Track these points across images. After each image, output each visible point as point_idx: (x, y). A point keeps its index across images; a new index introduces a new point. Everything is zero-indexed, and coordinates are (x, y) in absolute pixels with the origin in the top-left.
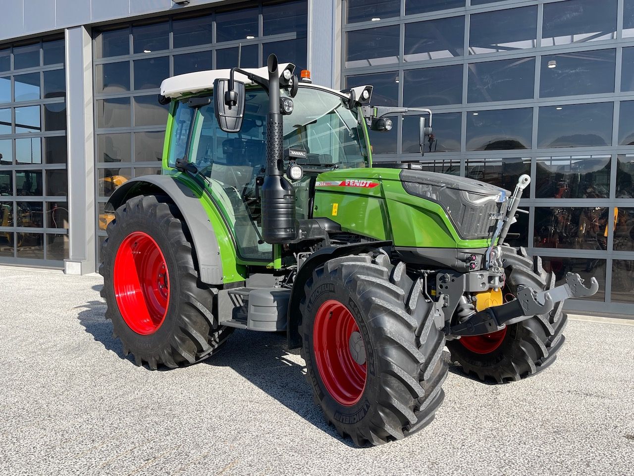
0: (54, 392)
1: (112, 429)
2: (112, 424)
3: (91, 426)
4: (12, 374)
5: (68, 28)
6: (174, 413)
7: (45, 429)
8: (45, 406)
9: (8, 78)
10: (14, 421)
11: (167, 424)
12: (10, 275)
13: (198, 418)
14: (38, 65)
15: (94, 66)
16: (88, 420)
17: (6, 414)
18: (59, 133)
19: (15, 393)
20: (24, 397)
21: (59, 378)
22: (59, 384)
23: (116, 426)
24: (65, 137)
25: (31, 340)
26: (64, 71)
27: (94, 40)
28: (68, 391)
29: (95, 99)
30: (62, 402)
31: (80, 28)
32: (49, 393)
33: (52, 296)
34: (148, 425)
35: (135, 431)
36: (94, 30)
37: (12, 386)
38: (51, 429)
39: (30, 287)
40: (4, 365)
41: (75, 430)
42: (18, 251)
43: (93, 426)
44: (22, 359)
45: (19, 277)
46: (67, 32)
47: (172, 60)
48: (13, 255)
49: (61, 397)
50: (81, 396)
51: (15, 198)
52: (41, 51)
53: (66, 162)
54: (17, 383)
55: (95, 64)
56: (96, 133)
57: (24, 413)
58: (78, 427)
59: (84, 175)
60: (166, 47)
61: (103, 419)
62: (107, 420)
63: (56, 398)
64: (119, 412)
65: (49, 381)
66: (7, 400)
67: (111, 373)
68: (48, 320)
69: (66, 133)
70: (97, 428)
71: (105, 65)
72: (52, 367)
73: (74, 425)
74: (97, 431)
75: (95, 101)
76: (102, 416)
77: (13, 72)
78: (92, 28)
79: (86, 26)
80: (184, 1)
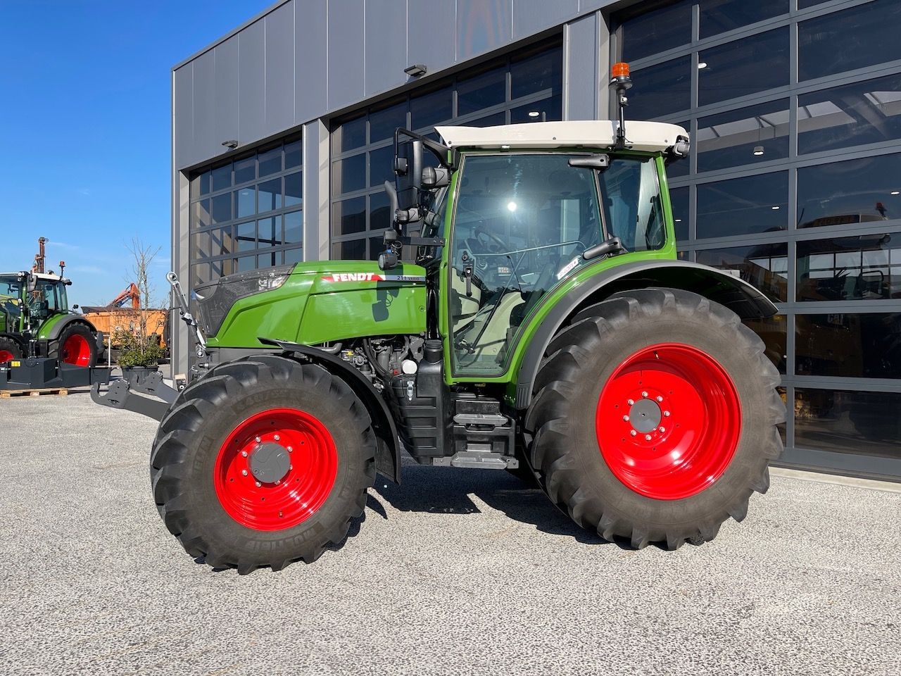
5: (305, 124)
9: (253, 187)
14: (280, 169)
15: (331, 163)
26: (301, 173)
27: (332, 134)
31: (316, 122)
36: (333, 122)
46: (305, 129)
52: (283, 154)
55: (332, 161)
56: (332, 242)
71: (345, 161)
75: (331, 204)
77: (257, 180)
78: (330, 120)
79: (323, 119)
80: (419, 70)
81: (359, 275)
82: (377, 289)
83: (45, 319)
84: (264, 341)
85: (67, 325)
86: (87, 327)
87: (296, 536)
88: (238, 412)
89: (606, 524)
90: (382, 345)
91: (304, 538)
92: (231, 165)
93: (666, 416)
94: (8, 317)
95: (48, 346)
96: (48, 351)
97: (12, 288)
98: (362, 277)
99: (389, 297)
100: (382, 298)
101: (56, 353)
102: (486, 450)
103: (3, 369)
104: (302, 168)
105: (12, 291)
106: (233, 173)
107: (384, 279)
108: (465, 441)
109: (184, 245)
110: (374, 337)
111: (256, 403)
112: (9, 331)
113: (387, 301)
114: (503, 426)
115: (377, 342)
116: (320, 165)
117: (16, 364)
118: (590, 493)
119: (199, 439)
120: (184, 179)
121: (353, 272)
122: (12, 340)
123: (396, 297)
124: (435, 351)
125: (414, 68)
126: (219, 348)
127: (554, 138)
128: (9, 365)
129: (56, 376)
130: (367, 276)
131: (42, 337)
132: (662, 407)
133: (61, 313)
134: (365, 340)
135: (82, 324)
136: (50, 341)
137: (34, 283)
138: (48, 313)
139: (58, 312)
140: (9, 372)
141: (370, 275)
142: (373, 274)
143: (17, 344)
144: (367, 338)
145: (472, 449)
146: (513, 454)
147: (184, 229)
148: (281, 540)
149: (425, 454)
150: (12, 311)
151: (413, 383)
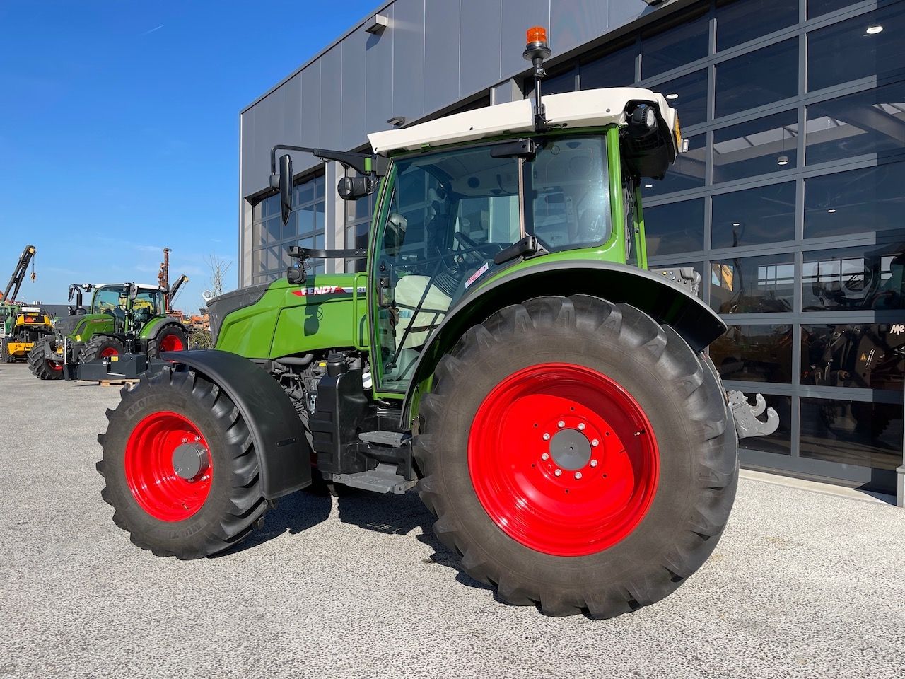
80: (399, 121)
83: (146, 322)
85: (164, 327)
86: (181, 329)
94: (117, 321)
95: (148, 345)
96: (148, 349)
97: (122, 296)
101: (154, 350)
103: (105, 363)
104: (324, 199)
105: (122, 298)
108: (376, 460)
109: (248, 260)
112: (116, 332)
117: (114, 359)
120: (248, 205)
122: (117, 340)
124: (337, 364)
127: (471, 129)
128: (110, 360)
129: (147, 368)
131: (143, 337)
133: (160, 317)
135: (176, 326)
136: (149, 340)
137: (136, 292)
138: (149, 315)
139: (157, 316)
140: (109, 365)
143: (121, 343)
147: (248, 248)
150: (120, 315)
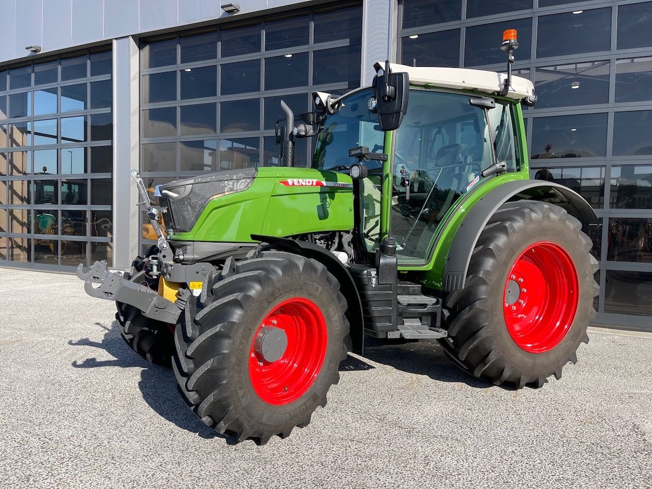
0: (114, 422)
1: (194, 480)
2: (192, 472)
3: (167, 475)
4: (64, 397)
5: (115, 39)
6: (263, 456)
7: (109, 478)
8: (106, 442)
9: (54, 91)
10: (70, 465)
11: (260, 473)
12: (54, 283)
13: (296, 464)
14: (86, 76)
15: (141, 76)
16: (161, 465)
17: (60, 453)
18: (104, 143)
19: (68, 423)
20: (79, 428)
21: (118, 403)
22: (119, 411)
23: (197, 475)
24: (111, 147)
25: (82, 355)
26: (111, 81)
27: (141, 51)
28: (131, 421)
29: (141, 109)
30: (125, 437)
31: (127, 39)
32: (108, 424)
33: (99, 304)
34: (236, 474)
35: (223, 484)
36: (142, 40)
37: (64, 413)
38: (117, 478)
39: (76, 295)
40: (53, 384)
41: (147, 480)
42: (62, 259)
43: (169, 475)
44: (74, 378)
45: (63, 284)
46: (115, 42)
47: (219, 69)
48: (57, 263)
49: (123, 430)
50: (147, 428)
51: (60, 207)
52: (89, 62)
53: (111, 171)
54: (71, 408)
55: (141, 74)
56: (142, 143)
57: (81, 453)
58: (150, 475)
59: (129, 185)
60: (214, 56)
61: (179, 464)
62: (185, 466)
63: (117, 431)
64: (196, 452)
65: (107, 407)
66: (60, 432)
67: (176, 398)
68: (97, 330)
69: (112, 143)
70: (175, 478)
71: (151, 76)
72: (108, 388)
73: (145, 472)
74: (176, 483)
75: (141, 111)
76: (177, 458)
77: (60, 83)
78: (139, 39)
79: (134, 37)
80: (234, 8)
81: (307, 180)
82: (320, 193)
84: (253, 237)
87: (301, 406)
88: (269, 303)
89: (507, 374)
90: (320, 239)
91: (306, 407)
92: (32, 66)
93: (523, 292)
98: (309, 182)
99: (328, 200)
100: (323, 200)
102: (416, 323)
104: (112, 76)
106: (33, 75)
107: (325, 185)
108: (401, 317)
110: (316, 233)
111: (280, 295)
113: (327, 203)
114: (433, 304)
115: (317, 237)
116: (132, 76)
118: (499, 352)
119: (242, 330)
121: (302, 178)
123: (333, 200)
124: (391, 246)
125: (231, 5)
126: (193, 241)
127: (464, 82)
130: (313, 182)
132: (521, 285)
134: (309, 235)
141: (315, 181)
142: (317, 180)
144: (311, 233)
145: (408, 323)
146: (440, 326)
148: (292, 411)
149: (383, 330)
151: (375, 272)
